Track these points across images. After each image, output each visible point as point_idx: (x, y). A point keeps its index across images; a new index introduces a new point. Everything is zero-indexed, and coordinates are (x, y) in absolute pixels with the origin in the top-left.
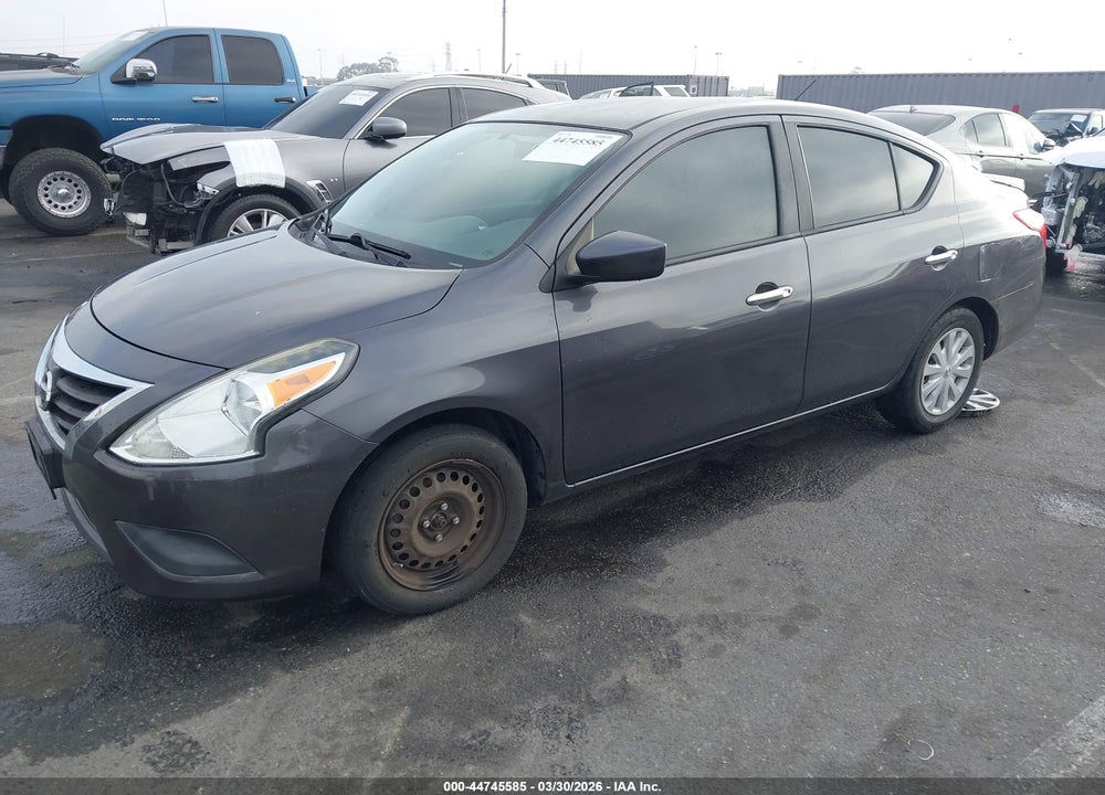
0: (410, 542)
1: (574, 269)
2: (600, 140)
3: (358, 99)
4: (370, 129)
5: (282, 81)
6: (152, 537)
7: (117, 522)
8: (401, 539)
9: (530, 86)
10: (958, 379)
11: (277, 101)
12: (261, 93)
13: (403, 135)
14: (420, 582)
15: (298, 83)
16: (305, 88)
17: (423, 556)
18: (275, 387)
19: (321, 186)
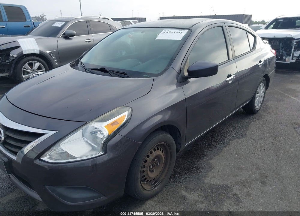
0: (148, 174)
1: (186, 74)
2: (181, 32)
3: (59, 25)
4: (64, 34)
5: (26, 20)
6: (61, 190)
7: (45, 186)
8: (145, 174)
9: (109, 20)
10: (261, 97)
11: (25, 26)
12: (19, 25)
13: (75, 35)
14: (150, 187)
15: (31, 21)
16: (33, 22)
17: (150, 178)
18: (107, 127)
19: (50, 52)
